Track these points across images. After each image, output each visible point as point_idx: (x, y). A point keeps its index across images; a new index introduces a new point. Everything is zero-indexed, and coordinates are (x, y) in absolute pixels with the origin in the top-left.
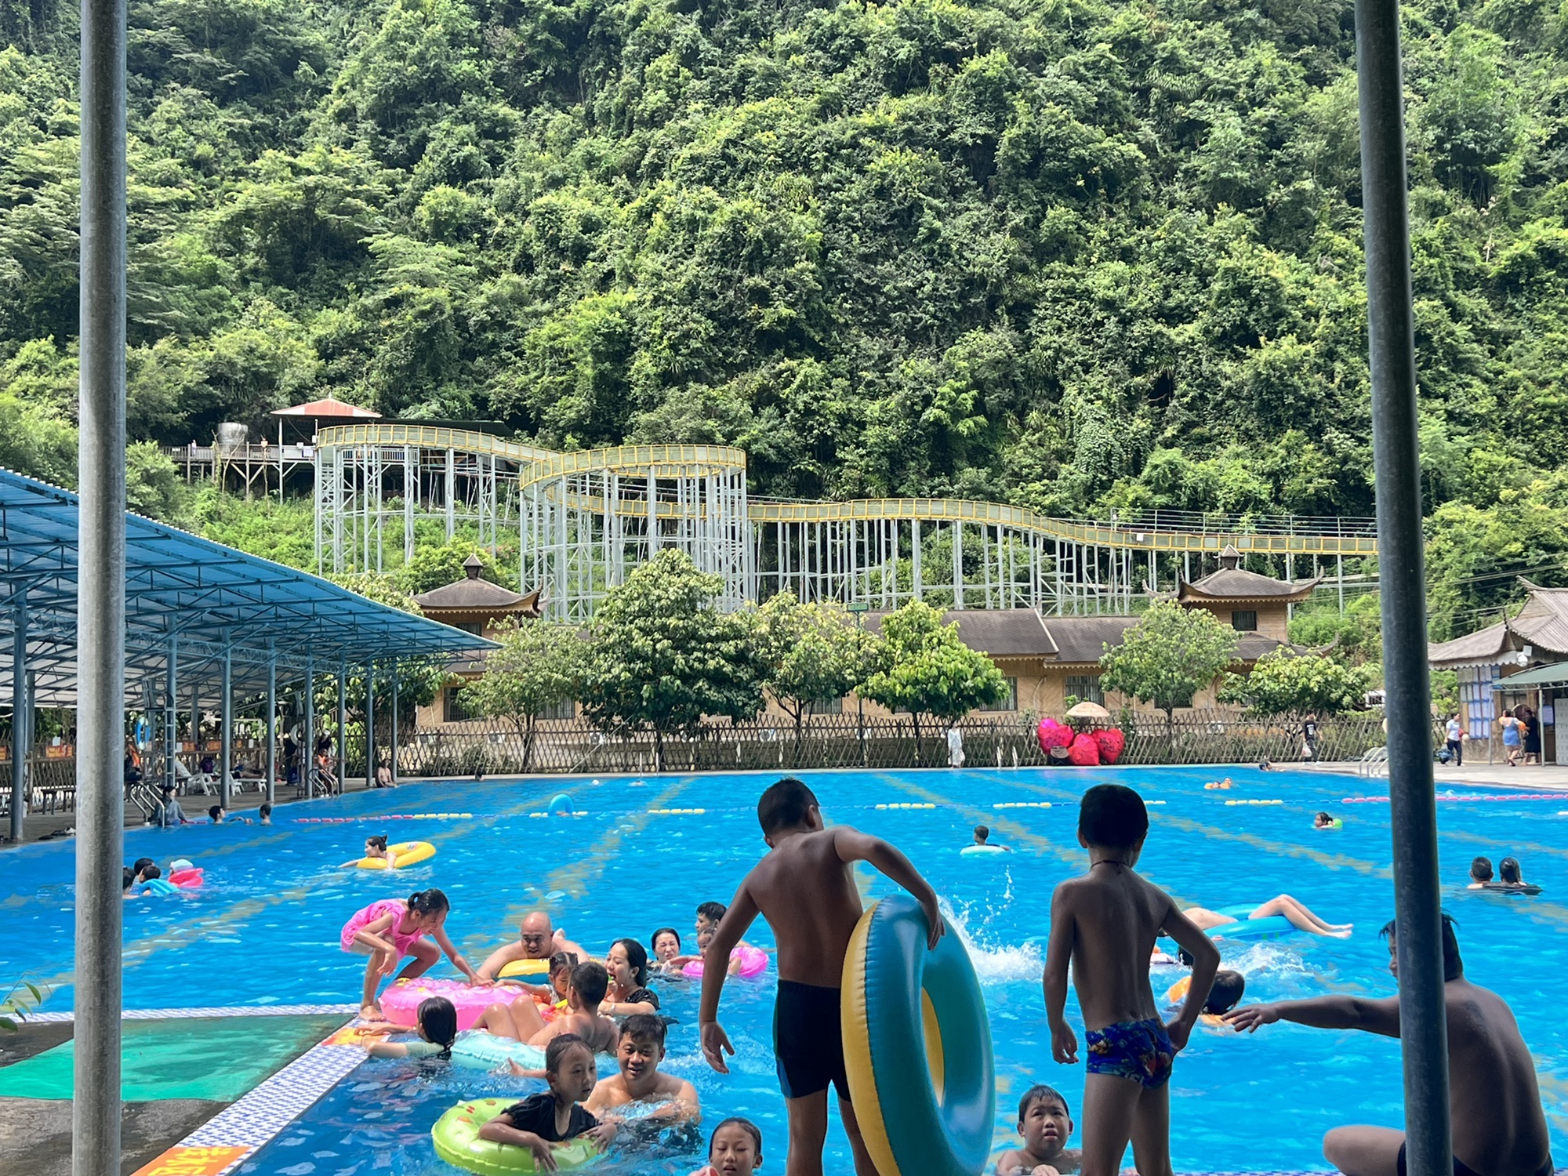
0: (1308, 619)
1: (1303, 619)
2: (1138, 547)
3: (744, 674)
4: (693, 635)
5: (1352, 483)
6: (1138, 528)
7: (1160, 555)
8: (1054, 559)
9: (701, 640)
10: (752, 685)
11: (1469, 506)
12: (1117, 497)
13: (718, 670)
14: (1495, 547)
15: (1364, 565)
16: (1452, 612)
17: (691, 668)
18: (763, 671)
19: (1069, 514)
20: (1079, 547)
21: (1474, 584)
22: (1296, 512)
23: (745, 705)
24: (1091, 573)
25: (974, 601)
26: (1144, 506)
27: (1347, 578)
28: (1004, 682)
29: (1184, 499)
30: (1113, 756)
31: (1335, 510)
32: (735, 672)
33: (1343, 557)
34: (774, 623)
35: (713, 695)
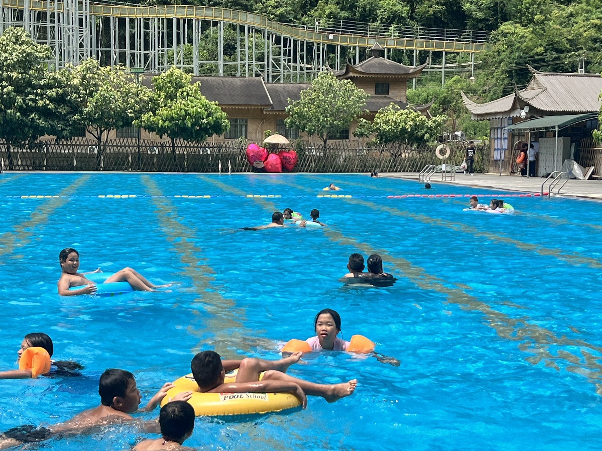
0: (424, 89)
1: (421, 89)
2: (330, 43)
3: (62, 110)
4: (29, 84)
5: (455, 8)
6: (331, 31)
7: (342, 48)
8: (280, 48)
9: (34, 87)
10: (68, 117)
11: (518, 25)
12: (319, 11)
13: (45, 107)
14: (529, 49)
15: (458, 58)
16: (502, 86)
17: (27, 105)
18: (75, 108)
19: (290, 21)
20: (295, 41)
21: (516, 70)
22: (422, 25)
23: (63, 130)
24: (302, 58)
25: (230, 72)
26: (335, 18)
27: (448, 65)
28: (226, 121)
29: (358, 14)
30: (291, 167)
31: (445, 25)
32: (56, 108)
33: (447, 53)
34: (84, 78)
35: (42, 123)
